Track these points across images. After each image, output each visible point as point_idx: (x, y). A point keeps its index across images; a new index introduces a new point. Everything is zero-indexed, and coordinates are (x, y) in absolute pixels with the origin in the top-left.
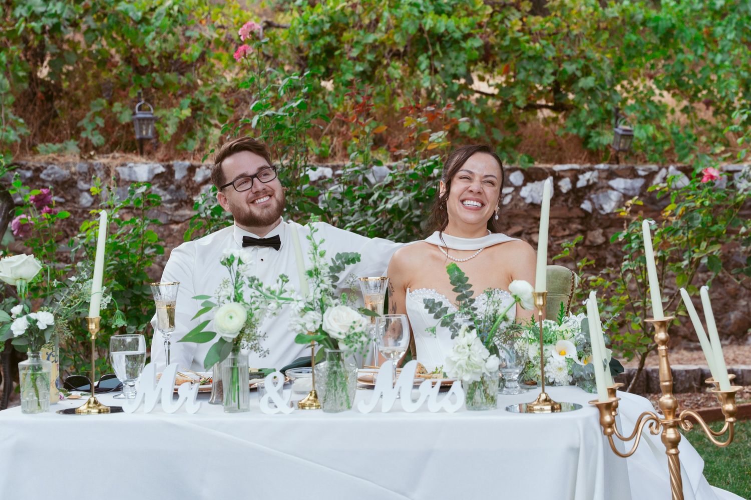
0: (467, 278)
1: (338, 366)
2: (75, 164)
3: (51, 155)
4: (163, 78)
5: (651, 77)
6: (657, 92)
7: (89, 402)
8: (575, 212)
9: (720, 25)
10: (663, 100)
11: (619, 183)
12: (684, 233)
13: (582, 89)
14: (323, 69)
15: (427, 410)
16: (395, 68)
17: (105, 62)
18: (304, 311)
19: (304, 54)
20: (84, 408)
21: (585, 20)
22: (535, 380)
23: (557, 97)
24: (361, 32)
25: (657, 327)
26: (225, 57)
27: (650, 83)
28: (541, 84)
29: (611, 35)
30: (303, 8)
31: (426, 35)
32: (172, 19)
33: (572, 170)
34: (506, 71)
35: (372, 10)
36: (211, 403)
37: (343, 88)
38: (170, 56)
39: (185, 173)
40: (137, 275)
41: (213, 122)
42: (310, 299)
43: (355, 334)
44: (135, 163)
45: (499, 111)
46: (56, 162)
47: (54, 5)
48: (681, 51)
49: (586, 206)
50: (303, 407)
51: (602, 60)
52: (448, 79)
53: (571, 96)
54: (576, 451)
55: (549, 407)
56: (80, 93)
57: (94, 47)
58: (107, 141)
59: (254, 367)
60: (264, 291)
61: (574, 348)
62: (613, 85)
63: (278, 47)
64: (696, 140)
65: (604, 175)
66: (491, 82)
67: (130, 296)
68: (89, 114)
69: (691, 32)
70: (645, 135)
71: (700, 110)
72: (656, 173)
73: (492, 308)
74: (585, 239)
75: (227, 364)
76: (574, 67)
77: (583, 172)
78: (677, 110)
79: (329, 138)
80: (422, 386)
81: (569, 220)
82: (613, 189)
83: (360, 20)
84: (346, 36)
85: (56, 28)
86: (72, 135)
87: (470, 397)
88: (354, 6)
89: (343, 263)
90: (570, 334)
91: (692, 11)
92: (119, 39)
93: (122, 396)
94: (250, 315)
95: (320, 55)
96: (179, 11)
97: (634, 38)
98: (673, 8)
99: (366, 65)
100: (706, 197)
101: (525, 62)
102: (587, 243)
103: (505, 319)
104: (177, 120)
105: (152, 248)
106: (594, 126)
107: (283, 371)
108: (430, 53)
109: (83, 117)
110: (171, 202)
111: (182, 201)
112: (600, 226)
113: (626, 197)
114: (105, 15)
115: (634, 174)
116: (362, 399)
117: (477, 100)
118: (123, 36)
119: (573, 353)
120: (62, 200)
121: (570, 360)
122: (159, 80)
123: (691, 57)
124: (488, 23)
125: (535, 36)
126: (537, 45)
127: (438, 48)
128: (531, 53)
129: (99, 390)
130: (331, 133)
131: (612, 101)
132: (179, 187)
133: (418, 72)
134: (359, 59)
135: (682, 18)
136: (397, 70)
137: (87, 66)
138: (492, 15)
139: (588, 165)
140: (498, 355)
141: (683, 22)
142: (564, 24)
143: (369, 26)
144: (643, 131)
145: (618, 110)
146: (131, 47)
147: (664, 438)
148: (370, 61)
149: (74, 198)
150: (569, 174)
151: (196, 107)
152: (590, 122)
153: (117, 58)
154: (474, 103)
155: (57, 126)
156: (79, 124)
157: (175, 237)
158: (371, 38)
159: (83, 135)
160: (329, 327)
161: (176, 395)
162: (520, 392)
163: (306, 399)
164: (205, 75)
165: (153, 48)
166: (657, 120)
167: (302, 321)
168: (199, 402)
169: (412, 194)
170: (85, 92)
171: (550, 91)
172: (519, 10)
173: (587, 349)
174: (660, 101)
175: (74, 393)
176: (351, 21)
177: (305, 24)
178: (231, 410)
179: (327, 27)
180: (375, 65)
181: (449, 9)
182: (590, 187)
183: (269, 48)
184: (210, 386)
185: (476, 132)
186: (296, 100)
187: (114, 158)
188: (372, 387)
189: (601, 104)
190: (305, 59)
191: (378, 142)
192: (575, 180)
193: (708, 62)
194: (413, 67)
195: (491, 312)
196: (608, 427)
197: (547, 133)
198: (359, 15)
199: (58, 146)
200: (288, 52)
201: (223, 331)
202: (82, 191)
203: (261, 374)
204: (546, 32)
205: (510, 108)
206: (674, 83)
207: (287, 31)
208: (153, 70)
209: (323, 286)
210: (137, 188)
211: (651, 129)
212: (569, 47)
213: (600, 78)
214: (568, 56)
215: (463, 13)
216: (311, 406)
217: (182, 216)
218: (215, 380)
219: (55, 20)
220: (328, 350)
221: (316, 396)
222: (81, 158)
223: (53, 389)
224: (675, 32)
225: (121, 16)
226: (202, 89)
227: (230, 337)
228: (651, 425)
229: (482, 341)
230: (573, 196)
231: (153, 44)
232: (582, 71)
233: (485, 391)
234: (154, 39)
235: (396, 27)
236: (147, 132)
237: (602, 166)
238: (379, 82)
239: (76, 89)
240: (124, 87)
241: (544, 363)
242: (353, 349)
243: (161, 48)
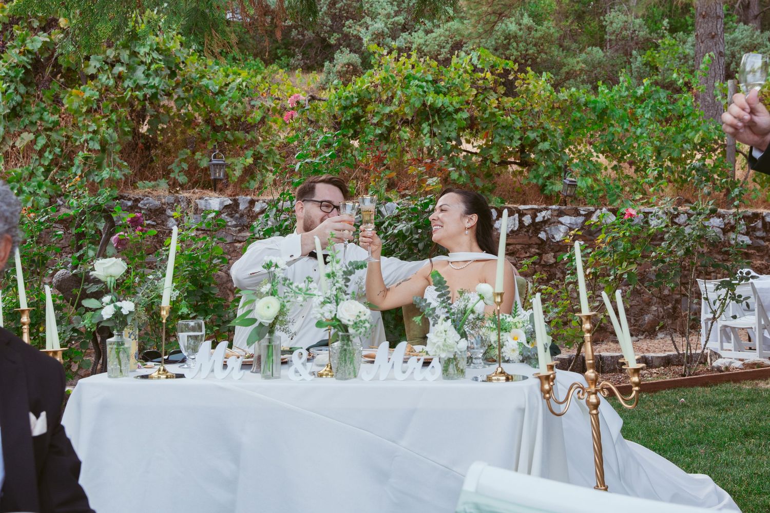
0: (446, 282)
1: (347, 345)
2: (164, 197)
3: (147, 190)
4: (233, 135)
5: (591, 144)
6: (595, 154)
7: (159, 370)
8: (534, 240)
9: (640, 107)
10: (599, 160)
11: (566, 220)
12: (610, 256)
13: (541, 151)
14: (352, 132)
15: (414, 379)
16: (405, 132)
17: (190, 122)
18: (324, 303)
19: (338, 121)
20: (155, 374)
21: (544, 101)
22: (495, 358)
23: (523, 156)
24: (381, 106)
25: (584, 319)
26: (280, 120)
27: (589, 147)
28: (511, 147)
29: (562, 113)
30: (339, 87)
31: (427, 109)
32: (241, 92)
33: (532, 209)
34: (486, 136)
35: (389, 89)
36: (252, 372)
37: (366, 146)
38: (239, 119)
39: (247, 205)
40: (206, 279)
41: (269, 168)
42: (328, 295)
43: (361, 321)
44: (210, 197)
45: (480, 165)
46: (150, 195)
47: (154, 79)
48: (612, 125)
49: (542, 235)
50: (321, 375)
51: (555, 130)
52: (444, 141)
53: (532, 156)
54: (523, 411)
55: (504, 378)
56: (170, 144)
57: (183, 111)
58: (189, 181)
59: (285, 345)
60: (294, 288)
61: (524, 335)
62: (563, 149)
63: (319, 114)
64: (622, 190)
65: (555, 213)
66: (475, 144)
67: (201, 294)
68: (177, 160)
69: (619, 112)
70: (585, 185)
71: (626, 168)
72: (593, 212)
73: (463, 303)
74: (541, 259)
75: (264, 342)
76: (535, 134)
77: (540, 211)
78: (609, 167)
79: (355, 182)
80: (409, 361)
81: (530, 246)
82: (562, 224)
83: (380, 97)
84: (370, 108)
85: (154, 96)
86: (164, 175)
87: (445, 370)
88: (376, 86)
89: (354, 269)
90: (521, 325)
91: (621, 97)
92: (202, 106)
93: (186, 366)
94: (283, 306)
95: (350, 121)
96: (246, 86)
97: (578, 115)
98: (607, 94)
99: (384, 129)
100: (626, 230)
101: (499, 129)
102: (543, 263)
103: (473, 312)
104: (242, 166)
105: (219, 259)
106: (549, 178)
107: (308, 349)
108: (431, 121)
109: (172, 162)
110: (236, 226)
111: (244, 225)
112: (552, 250)
113: (571, 229)
114: (192, 88)
115: (577, 213)
116: (365, 370)
117: (464, 157)
118: (204, 104)
119: (523, 339)
120: (154, 223)
121: (520, 344)
122: (229, 136)
123: (619, 130)
124: (473, 101)
125: (507, 112)
126: (509, 118)
127: (436, 118)
128: (504, 124)
129: (167, 362)
130: (357, 178)
131: (562, 160)
132: (242, 216)
133: (422, 136)
134: (378, 124)
135: (613, 102)
136: (406, 133)
137: (177, 125)
138: (476, 96)
139: (544, 206)
140: (467, 339)
141: (614, 105)
142: (529, 104)
143: (386, 101)
144: (584, 182)
145: (566, 166)
146: (210, 112)
147: (588, 402)
148: (386, 126)
149: (163, 222)
150: (530, 212)
151: (257, 157)
152: (546, 175)
153: (200, 120)
154: (462, 159)
155: (153, 169)
156: (169, 168)
157: (238, 252)
158: (387, 110)
159: (172, 175)
160: (341, 316)
161: (225, 366)
162: (484, 367)
163: (323, 370)
164: (264, 134)
165: (227, 113)
166: (594, 174)
167: (322, 311)
168: (243, 371)
169: (413, 223)
170: (174, 144)
171: (517, 152)
172: (496, 93)
173: (533, 336)
174: (597, 161)
175: (149, 364)
176: (373, 97)
177: (340, 99)
178: (267, 377)
179: (356, 100)
180: (390, 129)
181: (446, 90)
182: (545, 222)
183: (313, 115)
184: (252, 359)
185: (462, 180)
186: (329, 152)
187: (194, 193)
188: (373, 362)
189: (554, 162)
190: (340, 123)
191: (391, 186)
192: (534, 217)
193: (632, 134)
194: (419, 131)
195: (462, 307)
196: (547, 394)
197: (515, 182)
198: (379, 93)
199: (153, 183)
200: (327, 119)
201: (262, 317)
202: (169, 217)
203: (291, 351)
204: (515, 109)
205: (488, 163)
206: (607, 148)
207: (326, 103)
208: (226, 129)
209: (338, 285)
210: (208, 214)
211: (590, 181)
212: (532, 120)
213: (553, 143)
214: (531, 126)
215: (455, 93)
216: (327, 375)
217: (243, 237)
218: (256, 355)
219: (154, 90)
220: (340, 333)
221: (331, 368)
222: (170, 192)
223: (133, 360)
224: (608, 112)
225: (203, 89)
226: (262, 144)
227: (267, 322)
228: (579, 392)
229: (455, 328)
230: (532, 228)
231: (226, 110)
232: (541, 138)
233: (456, 365)
234: (227, 106)
235: (406, 102)
236: (220, 174)
237: (554, 207)
238: (393, 142)
239: (168, 142)
240: (204, 141)
241: (501, 346)
242: (358, 332)
243: (232, 113)
